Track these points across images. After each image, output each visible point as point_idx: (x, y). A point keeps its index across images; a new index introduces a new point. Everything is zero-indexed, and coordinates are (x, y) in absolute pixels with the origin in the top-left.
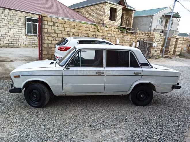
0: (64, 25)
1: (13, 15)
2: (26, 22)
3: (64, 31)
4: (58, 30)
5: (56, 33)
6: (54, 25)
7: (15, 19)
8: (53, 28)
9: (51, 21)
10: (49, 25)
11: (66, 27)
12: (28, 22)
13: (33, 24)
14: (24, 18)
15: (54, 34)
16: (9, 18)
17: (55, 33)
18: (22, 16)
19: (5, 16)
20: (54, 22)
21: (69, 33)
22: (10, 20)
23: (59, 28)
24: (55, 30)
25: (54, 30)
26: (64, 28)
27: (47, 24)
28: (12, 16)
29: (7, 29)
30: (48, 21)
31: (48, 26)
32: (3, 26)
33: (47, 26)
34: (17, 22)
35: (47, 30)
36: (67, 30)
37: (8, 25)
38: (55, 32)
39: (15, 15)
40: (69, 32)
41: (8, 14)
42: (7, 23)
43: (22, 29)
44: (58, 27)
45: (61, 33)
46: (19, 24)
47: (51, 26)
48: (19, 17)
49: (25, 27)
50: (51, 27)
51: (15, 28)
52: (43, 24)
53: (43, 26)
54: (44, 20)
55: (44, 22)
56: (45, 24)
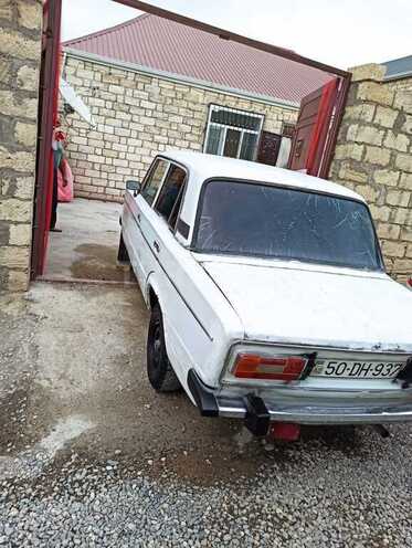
1: (174, 96)
2: (209, 123)
4: (408, 152)
5: (395, 170)
6: (398, 127)
7: (175, 109)
8: (389, 140)
9: (391, 107)
10: (378, 127)
12: (214, 124)
13: (229, 130)
14: (204, 109)
15: (385, 171)
16: (160, 107)
17: (391, 166)
18: (201, 100)
19: (149, 100)
20: (401, 111)
22: (160, 115)
24: (394, 153)
25: (392, 155)
27: (369, 120)
28: (170, 101)
29: (147, 144)
30: (378, 104)
31: (373, 129)
32: (138, 132)
33: (368, 128)
34: (180, 120)
35: (365, 152)
37: (154, 130)
38: (394, 162)
39: (180, 96)
41: (160, 94)
42: (152, 122)
43: (193, 145)
44: (410, 136)
46: (188, 129)
47: (386, 129)
48: (191, 105)
49: (201, 140)
50: (385, 136)
51: (172, 141)
52: (349, 119)
53: (348, 128)
54: (363, 98)
55: (358, 109)
56: (364, 121)
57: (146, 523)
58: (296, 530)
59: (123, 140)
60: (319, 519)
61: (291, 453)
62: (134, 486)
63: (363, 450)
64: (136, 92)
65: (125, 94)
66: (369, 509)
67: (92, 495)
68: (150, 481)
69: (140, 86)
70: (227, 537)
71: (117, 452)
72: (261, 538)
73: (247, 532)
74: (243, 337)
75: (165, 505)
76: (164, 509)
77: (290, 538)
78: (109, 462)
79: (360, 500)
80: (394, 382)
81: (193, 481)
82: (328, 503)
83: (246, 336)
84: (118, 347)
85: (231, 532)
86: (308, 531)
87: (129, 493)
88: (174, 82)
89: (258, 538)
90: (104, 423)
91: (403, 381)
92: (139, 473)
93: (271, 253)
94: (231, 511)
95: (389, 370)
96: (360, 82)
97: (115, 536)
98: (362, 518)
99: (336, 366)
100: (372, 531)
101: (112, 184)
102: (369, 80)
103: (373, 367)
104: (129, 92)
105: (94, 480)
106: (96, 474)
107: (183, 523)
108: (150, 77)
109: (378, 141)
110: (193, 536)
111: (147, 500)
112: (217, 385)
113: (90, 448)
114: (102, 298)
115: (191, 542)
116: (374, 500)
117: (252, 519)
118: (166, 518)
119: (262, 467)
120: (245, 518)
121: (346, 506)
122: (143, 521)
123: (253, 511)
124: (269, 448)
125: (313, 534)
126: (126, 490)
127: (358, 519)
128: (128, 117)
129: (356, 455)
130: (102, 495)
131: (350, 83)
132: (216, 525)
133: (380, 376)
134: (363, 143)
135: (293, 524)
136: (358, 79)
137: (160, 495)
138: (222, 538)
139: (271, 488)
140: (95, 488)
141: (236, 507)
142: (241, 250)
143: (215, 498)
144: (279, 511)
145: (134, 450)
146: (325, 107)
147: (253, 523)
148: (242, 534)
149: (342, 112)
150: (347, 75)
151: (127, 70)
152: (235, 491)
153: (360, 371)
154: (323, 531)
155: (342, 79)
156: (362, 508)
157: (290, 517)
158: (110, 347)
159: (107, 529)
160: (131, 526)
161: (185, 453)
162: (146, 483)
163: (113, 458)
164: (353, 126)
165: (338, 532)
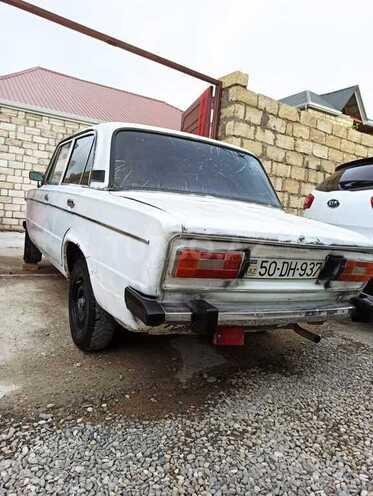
0: (297, 128)
3: (295, 151)
4: (275, 145)
5: (268, 159)
6: (264, 125)
8: (260, 135)
9: (257, 108)
10: (249, 123)
11: (300, 135)
16: (52, 142)
17: (264, 156)
19: (41, 136)
20: (265, 112)
21: (308, 163)
23: (278, 136)
24: (265, 146)
25: (263, 147)
26: (295, 138)
27: (242, 117)
28: (62, 136)
30: (246, 105)
31: (246, 125)
33: (241, 124)
35: (242, 144)
36: (303, 147)
38: (266, 153)
39: (70, 131)
40: (307, 159)
41: (51, 130)
44: (274, 132)
45: (284, 162)
47: (255, 126)
50: (256, 131)
52: (225, 117)
53: (225, 126)
54: (234, 99)
55: (231, 108)
56: (238, 118)
57: (96, 463)
58: (259, 437)
59: (18, 172)
60: (277, 424)
61: (234, 382)
62: (75, 433)
63: (297, 370)
64: (27, 128)
65: (16, 131)
66: (319, 410)
67: (25, 450)
68: (93, 425)
69: (32, 123)
70: (190, 457)
71: (49, 405)
72: (226, 450)
73: (210, 448)
74: (180, 230)
75: (116, 443)
76: (115, 448)
77: (254, 445)
78: (41, 415)
79: (308, 405)
80: (317, 283)
81: (141, 418)
82: (281, 412)
83: (184, 228)
84: (35, 324)
85: (193, 451)
86: (269, 435)
87: (70, 440)
88: (64, 120)
89: (222, 450)
90: (30, 384)
91: (325, 281)
92: (79, 420)
93: (187, 189)
94: (188, 435)
95: (312, 269)
96: (230, 87)
97: (61, 481)
98: (315, 417)
99: (267, 265)
100: (327, 425)
101: (9, 214)
102: (237, 85)
103: (299, 266)
104: (21, 129)
105: (24, 436)
106: (27, 430)
107: (140, 455)
108: (40, 115)
109: (251, 135)
110: (154, 464)
111: (93, 442)
112: (159, 293)
113: (16, 408)
114: (11, 288)
115: (152, 469)
116: (320, 402)
117: (212, 438)
118: (119, 454)
119: (209, 396)
120: (205, 438)
121: (298, 411)
122: (92, 461)
123: (211, 431)
124: (212, 380)
125: (275, 436)
126: (67, 438)
127: (312, 419)
128: (22, 151)
129: (292, 374)
130: (37, 447)
131: (222, 90)
132: (176, 449)
133: (305, 276)
134: (239, 137)
135: (254, 433)
136: (227, 85)
137: (108, 435)
138: (185, 458)
139: (224, 410)
140: (27, 443)
141: (192, 430)
142: (159, 186)
143: (169, 427)
144: (237, 426)
145: (70, 402)
146: (204, 111)
147: (213, 441)
148: (206, 451)
149: (218, 114)
150: (218, 83)
151: (17, 109)
152: (188, 418)
153: (288, 271)
154: (285, 433)
155: (214, 86)
156: (312, 410)
157: (249, 429)
158: (26, 324)
159: (49, 477)
160: (79, 469)
161: (127, 396)
162: (89, 427)
163: (46, 412)
164: (229, 123)
165: (298, 431)
